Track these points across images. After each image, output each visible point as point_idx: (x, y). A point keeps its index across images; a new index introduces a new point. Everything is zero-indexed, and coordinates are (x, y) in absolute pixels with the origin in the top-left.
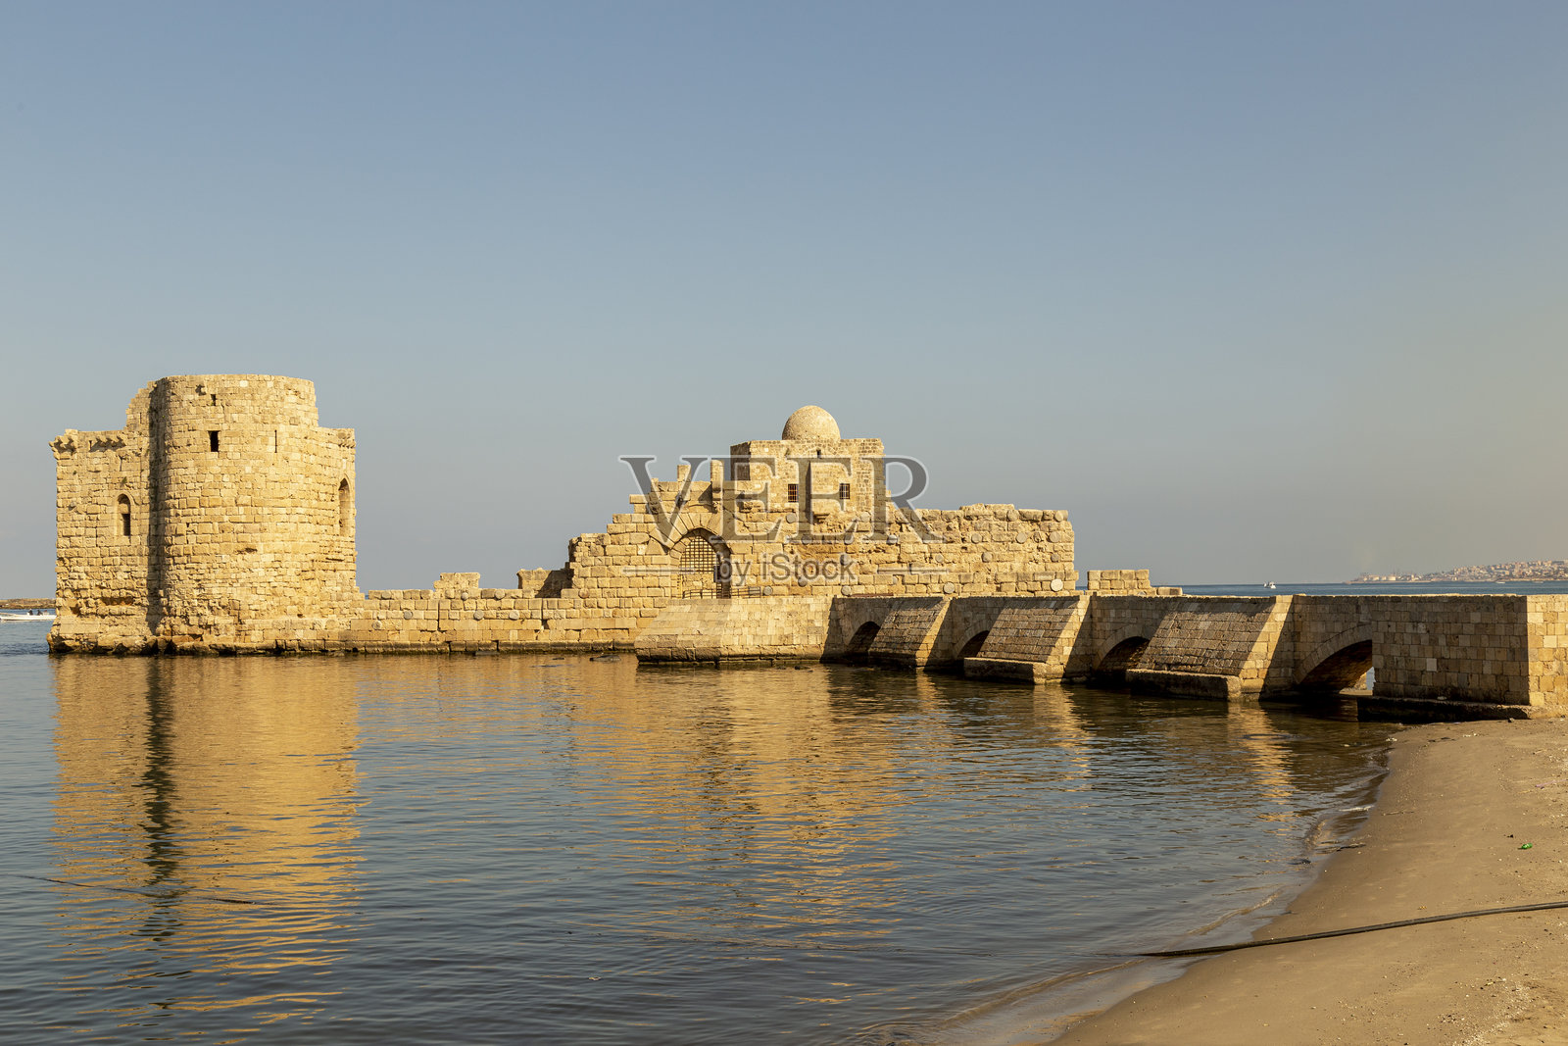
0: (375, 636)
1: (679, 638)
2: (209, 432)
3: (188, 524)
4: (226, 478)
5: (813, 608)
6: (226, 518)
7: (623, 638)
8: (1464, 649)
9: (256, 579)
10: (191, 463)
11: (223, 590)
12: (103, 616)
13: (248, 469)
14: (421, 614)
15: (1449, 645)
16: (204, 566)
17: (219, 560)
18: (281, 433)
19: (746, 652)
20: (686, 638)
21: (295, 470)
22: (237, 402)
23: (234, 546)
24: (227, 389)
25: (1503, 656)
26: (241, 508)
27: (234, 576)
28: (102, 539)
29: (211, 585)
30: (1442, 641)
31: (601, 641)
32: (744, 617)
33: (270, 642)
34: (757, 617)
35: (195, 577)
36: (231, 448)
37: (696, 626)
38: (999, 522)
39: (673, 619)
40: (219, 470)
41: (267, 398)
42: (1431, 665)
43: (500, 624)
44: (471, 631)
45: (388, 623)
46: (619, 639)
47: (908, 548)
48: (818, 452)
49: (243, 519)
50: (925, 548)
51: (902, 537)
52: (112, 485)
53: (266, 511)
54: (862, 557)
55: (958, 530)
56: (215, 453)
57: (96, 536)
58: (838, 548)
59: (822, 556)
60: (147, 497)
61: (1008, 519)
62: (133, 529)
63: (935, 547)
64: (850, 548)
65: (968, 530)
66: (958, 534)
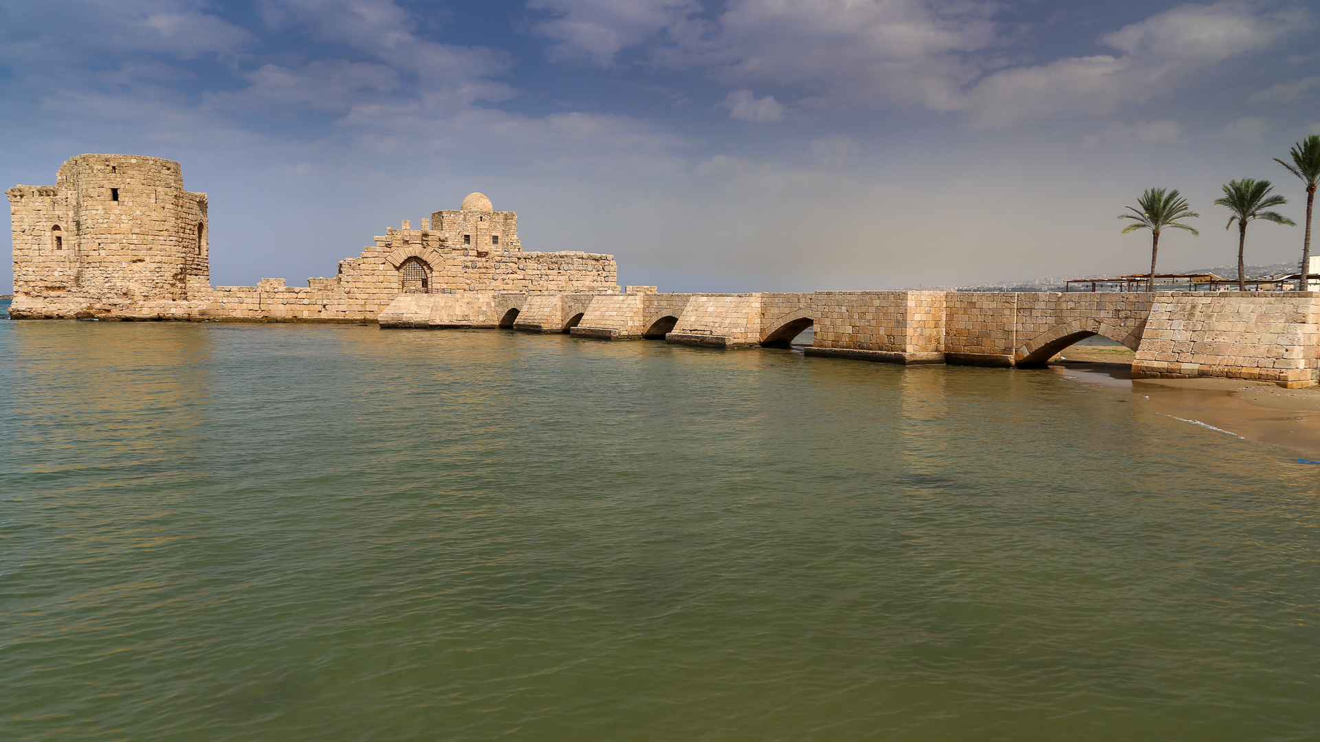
0: (220, 312)
1: (405, 315)
2: (112, 189)
3: (99, 244)
4: (123, 217)
5: (481, 301)
6: (124, 241)
7: (370, 316)
8: (869, 321)
9: (144, 278)
10: (100, 207)
11: (123, 284)
12: (45, 298)
13: (138, 212)
14: (250, 300)
15: (860, 318)
16: (110, 269)
17: (120, 266)
18: (159, 192)
19: (443, 323)
20: (409, 315)
21: (168, 214)
22: (130, 172)
23: (130, 258)
24: (123, 163)
25: (892, 324)
26: (134, 235)
27: (130, 275)
28: (43, 251)
29: (115, 281)
30: (856, 316)
31: (358, 318)
32: (442, 304)
33: (154, 314)
34: (450, 304)
35: (105, 275)
36: (127, 199)
37: (414, 308)
38: (578, 260)
39: (401, 304)
40: (119, 212)
41: (150, 171)
42: (849, 330)
43: (298, 307)
44: (280, 311)
45: (229, 306)
46: (368, 317)
47: (530, 272)
48: (481, 218)
49: (136, 242)
50: (538, 272)
51: (527, 266)
52: (49, 219)
53: (150, 237)
54: (504, 276)
55: (556, 263)
56: (116, 202)
57: (39, 250)
58: (492, 271)
59: (483, 275)
60: (72, 227)
61: (582, 258)
62: (64, 246)
63: (544, 272)
64: (498, 271)
65: (562, 264)
66: (556, 265)
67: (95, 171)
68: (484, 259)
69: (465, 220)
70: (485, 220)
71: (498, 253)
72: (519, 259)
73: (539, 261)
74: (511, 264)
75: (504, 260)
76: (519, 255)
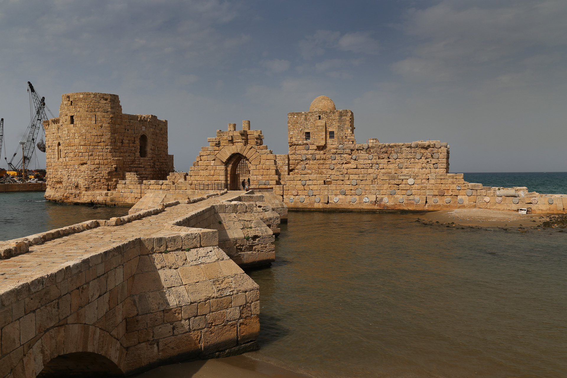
3: (65, 154)
4: (76, 135)
6: (77, 151)
9: (87, 176)
10: (66, 129)
11: (76, 180)
12: (56, 188)
13: (84, 131)
16: (70, 170)
17: (75, 167)
18: (99, 116)
21: (105, 131)
23: (80, 162)
26: (81, 147)
27: (79, 174)
29: (72, 178)
36: (78, 122)
38: (406, 149)
40: (74, 131)
47: (362, 161)
48: (320, 117)
49: (82, 151)
50: (370, 162)
51: (359, 156)
52: (57, 139)
53: (91, 147)
54: (339, 166)
55: (386, 153)
56: (73, 125)
57: (54, 158)
58: (328, 162)
59: (321, 165)
61: (410, 147)
63: (375, 161)
64: (334, 162)
65: (391, 153)
66: (386, 155)
68: (322, 152)
69: (306, 119)
70: (323, 118)
71: (334, 146)
72: (352, 150)
73: (370, 151)
74: (345, 155)
75: (339, 151)
76: (352, 147)
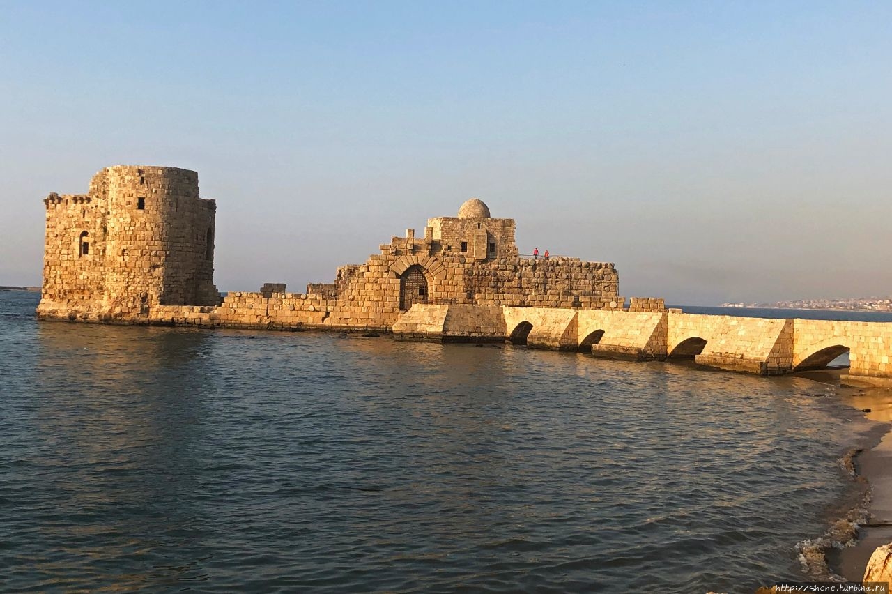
0: (230, 318)
2: (139, 199)
3: (124, 250)
4: (147, 225)
9: (161, 282)
10: (127, 215)
11: (143, 288)
14: (258, 306)
16: (133, 274)
17: (141, 271)
22: (156, 182)
24: (150, 174)
28: (71, 256)
29: (136, 285)
36: (151, 208)
41: (173, 180)
42: (885, 360)
43: (302, 314)
44: (286, 317)
45: (238, 311)
47: (526, 280)
48: (479, 224)
49: (156, 248)
50: (535, 280)
52: (78, 226)
54: (500, 284)
56: (141, 211)
57: (68, 255)
58: (488, 279)
59: (479, 282)
60: (100, 232)
62: (90, 251)
63: (541, 280)
64: (494, 279)
67: (126, 182)
68: (480, 267)
69: (463, 227)
70: (483, 227)
71: (495, 260)
72: (516, 266)
73: (536, 268)
74: (508, 272)
75: (501, 267)
76: (516, 262)
